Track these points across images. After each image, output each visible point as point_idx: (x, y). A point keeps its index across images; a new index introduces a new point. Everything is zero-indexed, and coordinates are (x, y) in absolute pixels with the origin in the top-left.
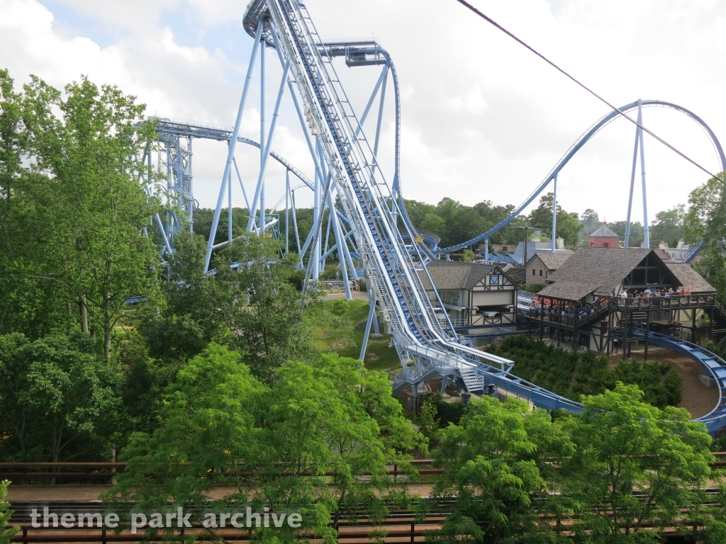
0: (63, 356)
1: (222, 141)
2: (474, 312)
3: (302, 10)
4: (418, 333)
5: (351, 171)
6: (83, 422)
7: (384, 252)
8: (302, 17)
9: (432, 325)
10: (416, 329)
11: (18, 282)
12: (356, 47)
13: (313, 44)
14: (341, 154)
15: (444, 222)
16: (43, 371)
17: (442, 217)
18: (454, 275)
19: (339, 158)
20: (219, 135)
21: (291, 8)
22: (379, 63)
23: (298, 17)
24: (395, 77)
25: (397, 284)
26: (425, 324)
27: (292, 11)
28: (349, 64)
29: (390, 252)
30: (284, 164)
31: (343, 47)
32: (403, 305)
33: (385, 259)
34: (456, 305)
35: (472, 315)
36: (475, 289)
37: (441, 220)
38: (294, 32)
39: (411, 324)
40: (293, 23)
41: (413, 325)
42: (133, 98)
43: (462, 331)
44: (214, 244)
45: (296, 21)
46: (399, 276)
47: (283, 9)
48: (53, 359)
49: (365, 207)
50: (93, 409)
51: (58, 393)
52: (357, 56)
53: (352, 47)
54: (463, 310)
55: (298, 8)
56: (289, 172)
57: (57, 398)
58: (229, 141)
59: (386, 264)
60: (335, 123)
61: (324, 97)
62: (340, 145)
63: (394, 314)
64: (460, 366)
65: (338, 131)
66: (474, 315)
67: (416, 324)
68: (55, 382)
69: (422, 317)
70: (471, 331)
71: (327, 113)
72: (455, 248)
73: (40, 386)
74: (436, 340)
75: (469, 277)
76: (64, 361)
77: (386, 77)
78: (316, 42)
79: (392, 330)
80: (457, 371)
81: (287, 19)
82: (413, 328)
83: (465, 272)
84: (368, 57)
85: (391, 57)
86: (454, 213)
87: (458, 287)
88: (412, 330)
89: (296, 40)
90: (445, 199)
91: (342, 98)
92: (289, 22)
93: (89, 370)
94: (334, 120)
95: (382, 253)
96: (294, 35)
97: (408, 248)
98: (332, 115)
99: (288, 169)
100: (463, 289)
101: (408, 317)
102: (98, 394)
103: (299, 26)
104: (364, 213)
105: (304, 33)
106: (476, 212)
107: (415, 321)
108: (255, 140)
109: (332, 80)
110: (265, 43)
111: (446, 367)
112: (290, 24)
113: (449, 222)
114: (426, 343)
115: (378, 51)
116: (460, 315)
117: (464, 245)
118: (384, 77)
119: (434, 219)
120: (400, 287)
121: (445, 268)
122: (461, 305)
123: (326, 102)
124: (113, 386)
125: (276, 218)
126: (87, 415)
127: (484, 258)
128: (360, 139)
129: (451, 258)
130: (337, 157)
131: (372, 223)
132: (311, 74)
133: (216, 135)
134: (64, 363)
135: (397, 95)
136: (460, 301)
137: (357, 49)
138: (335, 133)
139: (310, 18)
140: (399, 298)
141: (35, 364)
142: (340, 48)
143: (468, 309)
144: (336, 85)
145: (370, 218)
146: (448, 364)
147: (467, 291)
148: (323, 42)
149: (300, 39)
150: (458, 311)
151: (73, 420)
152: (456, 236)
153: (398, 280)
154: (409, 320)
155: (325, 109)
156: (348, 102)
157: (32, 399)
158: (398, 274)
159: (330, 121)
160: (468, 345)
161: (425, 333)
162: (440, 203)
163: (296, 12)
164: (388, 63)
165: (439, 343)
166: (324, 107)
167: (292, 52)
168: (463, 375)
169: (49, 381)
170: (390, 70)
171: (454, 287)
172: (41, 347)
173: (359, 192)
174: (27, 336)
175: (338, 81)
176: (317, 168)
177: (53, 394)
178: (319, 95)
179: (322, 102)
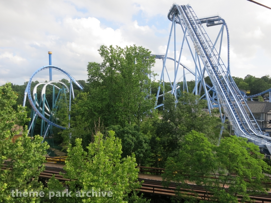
0: (133, 133)
1: (160, 59)
2: (268, 122)
3: (190, 9)
4: (245, 130)
5: (213, 67)
6: (140, 154)
7: (229, 98)
8: (190, 11)
9: (251, 127)
10: (244, 129)
11: (117, 109)
12: (210, 19)
13: (195, 20)
14: (209, 61)
15: (248, 85)
16: (128, 137)
17: (247, 83)
18: (258, 107)
19: (209, 63)
20: (160, 57)
21: (186, 8)
22: (220, 24)
23: (189, 12)
24: (227, 29)
25: (235, 111)
26: (248, 127)
27: (187, 10)
28: (208, 26)
29: (231, 98)
30: (183, 66)
31: (205, 20)
32: (238, 119)
33: (229, 101)
34: (260, 119)
35: (267, 124)
36: (268, 113)
37: (247, 84)
38: (188, 17)
39: (241, 126)
40: (187, 14)
41: (242, 127)
42: (148, 50)
43: (263, 130)
44: (159, 95)
45: (189, 13)
46: (236, 107)
47: (183, 9)
48: (131, 133)
49: (220, 81)
50: (143, 150)
51: (133, 144)
52: (211, 22)
53: (209, 19)
54: (263, 121)
55: (189, 8)
56: (185, 69)
57: (133, 146)
58: (163, 59)
59: (230, 103)
60: (206, 49)
61: (201, 40)
62: (209, 58)
63: (234, 123)
64: (266, 144)
65: (207, 52)
66: (268, 124)
67: (244, 127)
68: (132, 140)
69: (246, 124)
70: (266, 130)
71: (203, 46)
72: (255, 96)
73: (128, 141)
74: (252, 133)
75: (265, 108)
76: (133, 134)
77: (223, 29)
78: (196, 19)
79: (234, 129)
80: (265, 146)
81: (185, 13)
82: (243, 128)
83: (263, 106)
84: (216, 22)
85: (225, 21)
86: (253, 81)
87: (260, 112)
88: (242, 129)
89: (189, 20)
90: (248, 75)
91: (208, 40)
92: (186, 14)
93: (141, 137)
94: (206, 48)
95: (228, 99)
96: (188, 18)
97: (238, 96)
98: (205, 47)
99: (184, 67)
100: (262, 113)
101: (240, 124)
102: (145, 145)
103: (190, 15)
104: (220, 83)
105: (192, 17)
106: (263, 80)
107: (243, 125)
108: (172, 58)
109: (203, 33)
110: (175, 22)
111: (260, 144)
112: (186, 15)
113: (250, 85)
114: (249, 134)
115: (219, 19)
116: (261, 124)
117: (259, 94)
118: (222, 29)
119: (244, 84)
120: (236, 112)
121: (254, 104)
122: (262, 119)
123: (202, 42)
124: (147, 143)
125: (179, 86)
126: (142, 151)
127: (269, 100)
128: (216, 55)
129: (253, 100)
130: (208, 62)
131: (223, 87)
132: (195, 32)
133: (158, 57)
134: (133, 135)
135: (228, 36)
136: (261, 118)
137: (211, 20)
138: (206, 53)
139: (193, 11)
140: (236, 116)
141: (126, 135)
142: (204, 20)
143: (265, 121)
144: (205, 35)
145: (222, 85)
146: (261, 143)
147: (265, 114)
148: (199, 19)
149: (190, 19)
150: (260, 122)
151: (138, 153)
152: (254, 90)
153: (235, 109)
154: (241, 125)
155: (202, 45)
156: (210, 41)
157: (126, 145)
158: (235, 107)
159: (204, 49)
160: (267, 136)
161: (248, 130)
162: (246, 77)
163: (188, 10)
164: (224, 23)
165: (254, 134)
166: (201, 44)
167: (188, 25)
168: (268, 148)
169: (131, 140)
170: (225, 26)
171: (259, 112)
172: (127, 130)
173: (217, 75)
174: (121, 126)
175: (206, 34)
176: (196, 67)
177: (132, 144)
178: (199, 40)
179: (200, 42)
